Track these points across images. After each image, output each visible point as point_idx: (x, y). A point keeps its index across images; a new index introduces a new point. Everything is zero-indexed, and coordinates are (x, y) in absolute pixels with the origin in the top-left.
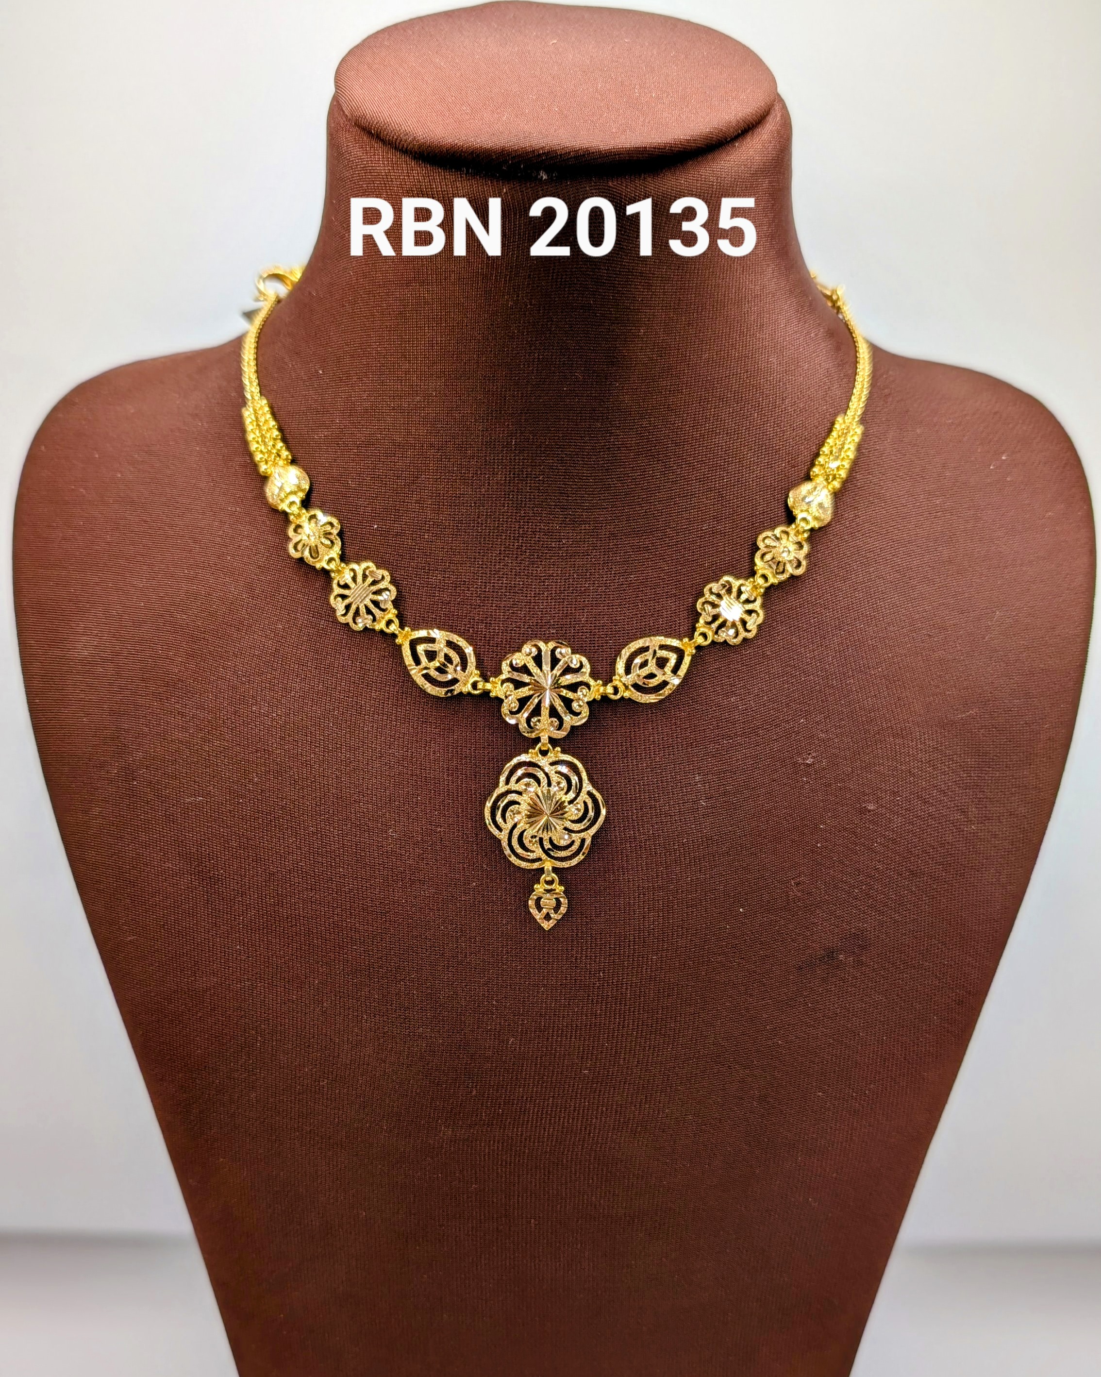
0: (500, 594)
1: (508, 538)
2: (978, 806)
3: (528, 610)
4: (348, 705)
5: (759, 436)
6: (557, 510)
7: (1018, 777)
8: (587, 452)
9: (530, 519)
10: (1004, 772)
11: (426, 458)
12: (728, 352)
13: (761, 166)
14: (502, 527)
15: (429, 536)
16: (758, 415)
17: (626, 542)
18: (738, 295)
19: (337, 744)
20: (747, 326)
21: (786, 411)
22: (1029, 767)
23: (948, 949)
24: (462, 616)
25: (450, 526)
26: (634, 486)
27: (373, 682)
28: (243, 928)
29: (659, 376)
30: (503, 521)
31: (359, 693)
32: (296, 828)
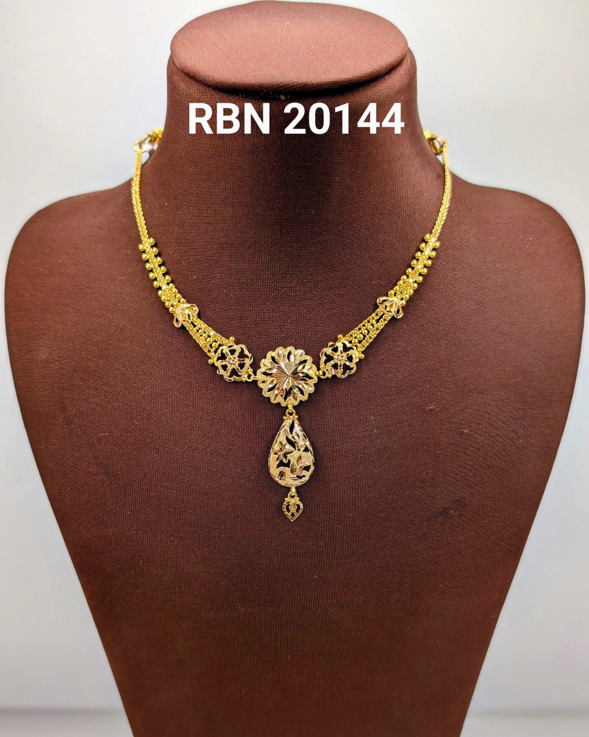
0: (264, 321)
1: (268, 291)
2: (523, 429)
3: (280, 329)
4: (184, 383)
5: (402, 233)
6: (294, 276)
7: (545, 413)
8: (309, 244)
9: (280, 281)
10: (537, 411)
11: (223, 249)
12: (384, 189)
13: (400, 89)
14: (265, 285)
15: (226, 291)
16: (401, 222)
17: (331, 292)
18: (389, 158)
19: (179, 403)
20: (394, 174)
21: (416, 219)
22: (550, 408)
23: (509, 506)
24: (244, 333)
25: (237, 285)
27: (197, 370)
28: (131, 502)
29: (347, 202)
30: (265, 282)
31: (190, 376)
32: (158, 449)
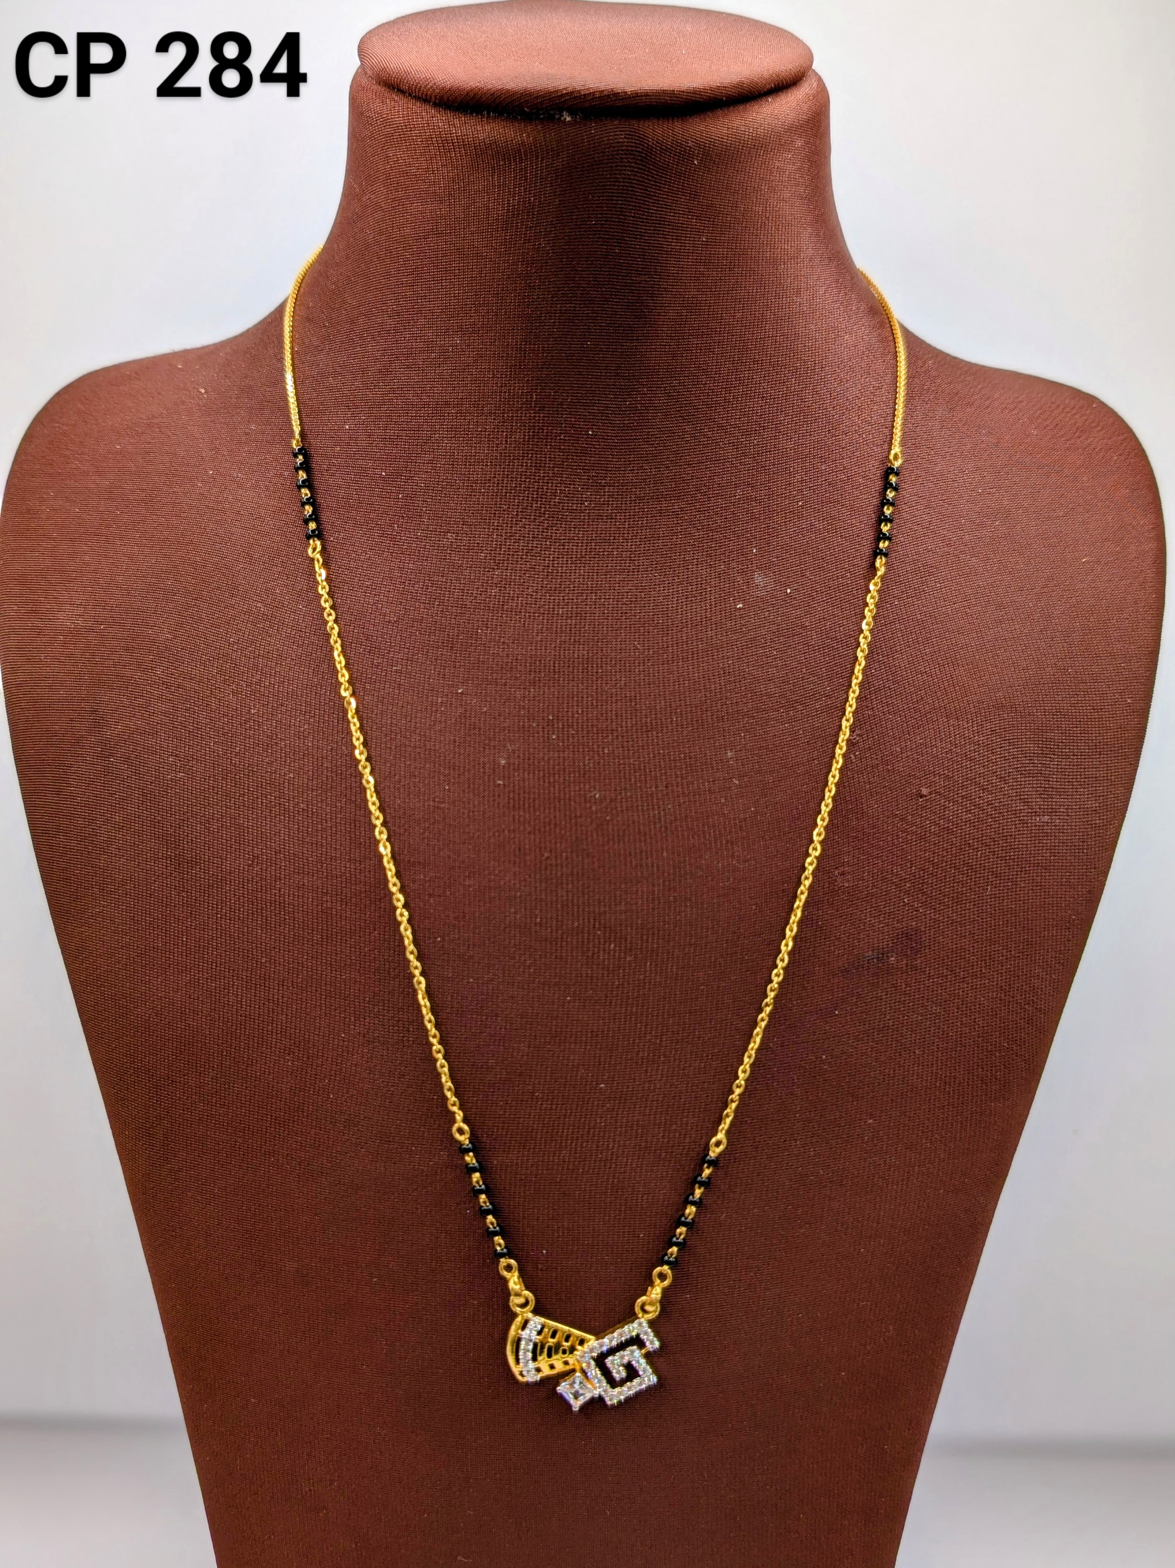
9: (550, 480)
13: (796, 123)
26: (662, 448)
